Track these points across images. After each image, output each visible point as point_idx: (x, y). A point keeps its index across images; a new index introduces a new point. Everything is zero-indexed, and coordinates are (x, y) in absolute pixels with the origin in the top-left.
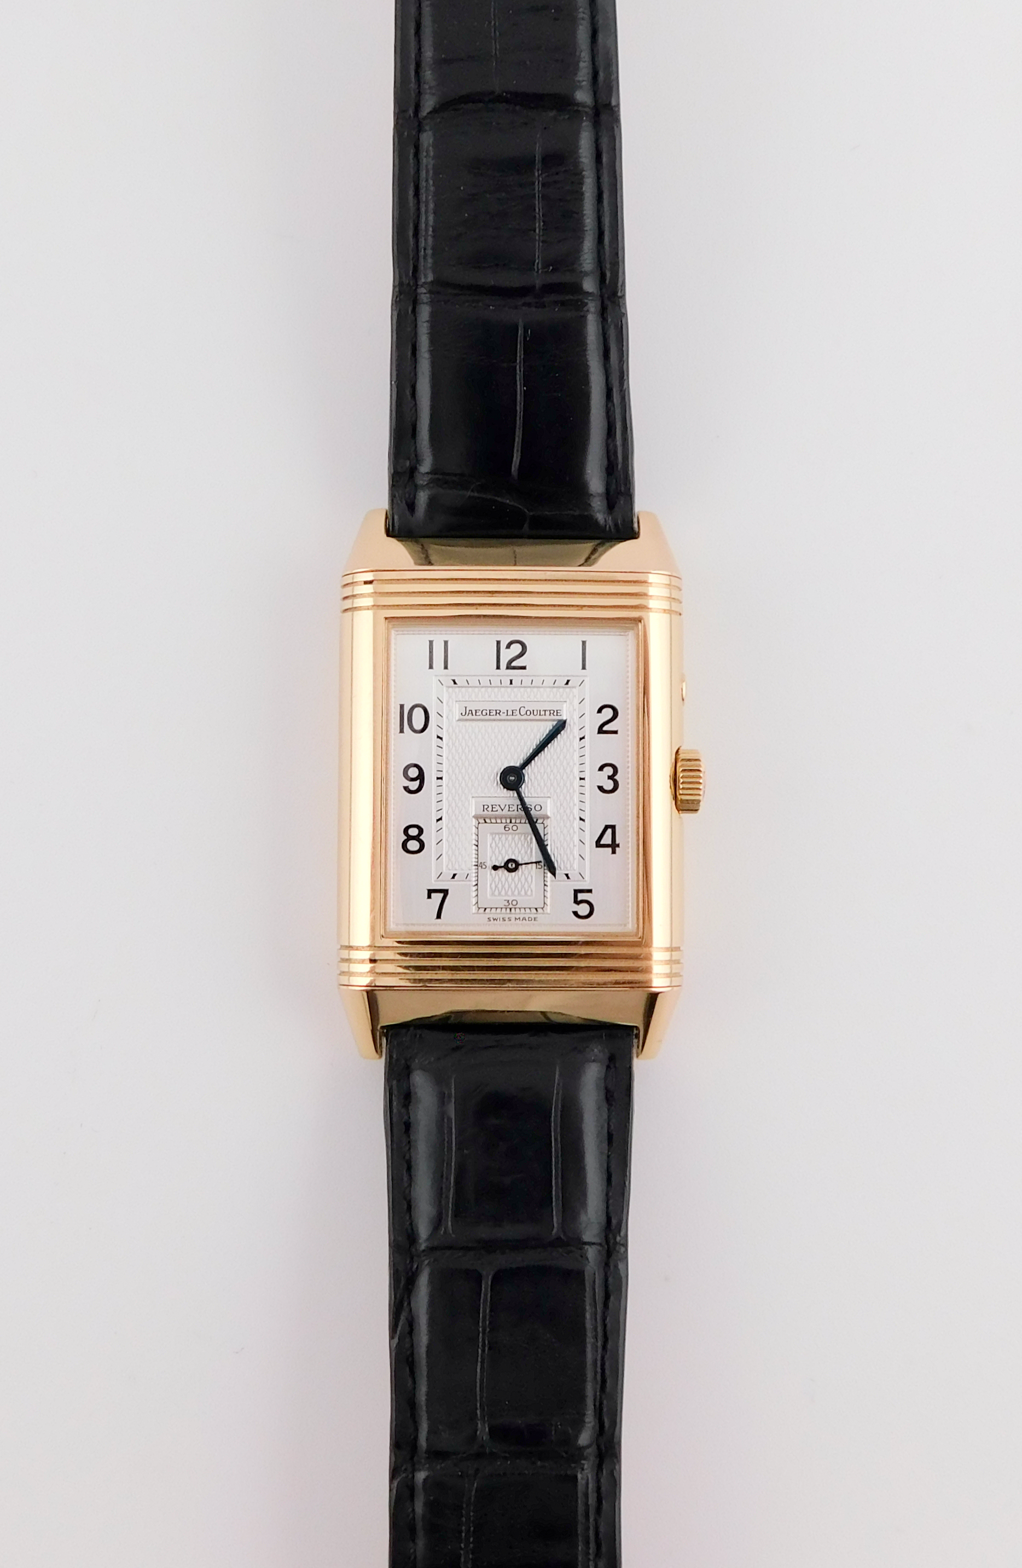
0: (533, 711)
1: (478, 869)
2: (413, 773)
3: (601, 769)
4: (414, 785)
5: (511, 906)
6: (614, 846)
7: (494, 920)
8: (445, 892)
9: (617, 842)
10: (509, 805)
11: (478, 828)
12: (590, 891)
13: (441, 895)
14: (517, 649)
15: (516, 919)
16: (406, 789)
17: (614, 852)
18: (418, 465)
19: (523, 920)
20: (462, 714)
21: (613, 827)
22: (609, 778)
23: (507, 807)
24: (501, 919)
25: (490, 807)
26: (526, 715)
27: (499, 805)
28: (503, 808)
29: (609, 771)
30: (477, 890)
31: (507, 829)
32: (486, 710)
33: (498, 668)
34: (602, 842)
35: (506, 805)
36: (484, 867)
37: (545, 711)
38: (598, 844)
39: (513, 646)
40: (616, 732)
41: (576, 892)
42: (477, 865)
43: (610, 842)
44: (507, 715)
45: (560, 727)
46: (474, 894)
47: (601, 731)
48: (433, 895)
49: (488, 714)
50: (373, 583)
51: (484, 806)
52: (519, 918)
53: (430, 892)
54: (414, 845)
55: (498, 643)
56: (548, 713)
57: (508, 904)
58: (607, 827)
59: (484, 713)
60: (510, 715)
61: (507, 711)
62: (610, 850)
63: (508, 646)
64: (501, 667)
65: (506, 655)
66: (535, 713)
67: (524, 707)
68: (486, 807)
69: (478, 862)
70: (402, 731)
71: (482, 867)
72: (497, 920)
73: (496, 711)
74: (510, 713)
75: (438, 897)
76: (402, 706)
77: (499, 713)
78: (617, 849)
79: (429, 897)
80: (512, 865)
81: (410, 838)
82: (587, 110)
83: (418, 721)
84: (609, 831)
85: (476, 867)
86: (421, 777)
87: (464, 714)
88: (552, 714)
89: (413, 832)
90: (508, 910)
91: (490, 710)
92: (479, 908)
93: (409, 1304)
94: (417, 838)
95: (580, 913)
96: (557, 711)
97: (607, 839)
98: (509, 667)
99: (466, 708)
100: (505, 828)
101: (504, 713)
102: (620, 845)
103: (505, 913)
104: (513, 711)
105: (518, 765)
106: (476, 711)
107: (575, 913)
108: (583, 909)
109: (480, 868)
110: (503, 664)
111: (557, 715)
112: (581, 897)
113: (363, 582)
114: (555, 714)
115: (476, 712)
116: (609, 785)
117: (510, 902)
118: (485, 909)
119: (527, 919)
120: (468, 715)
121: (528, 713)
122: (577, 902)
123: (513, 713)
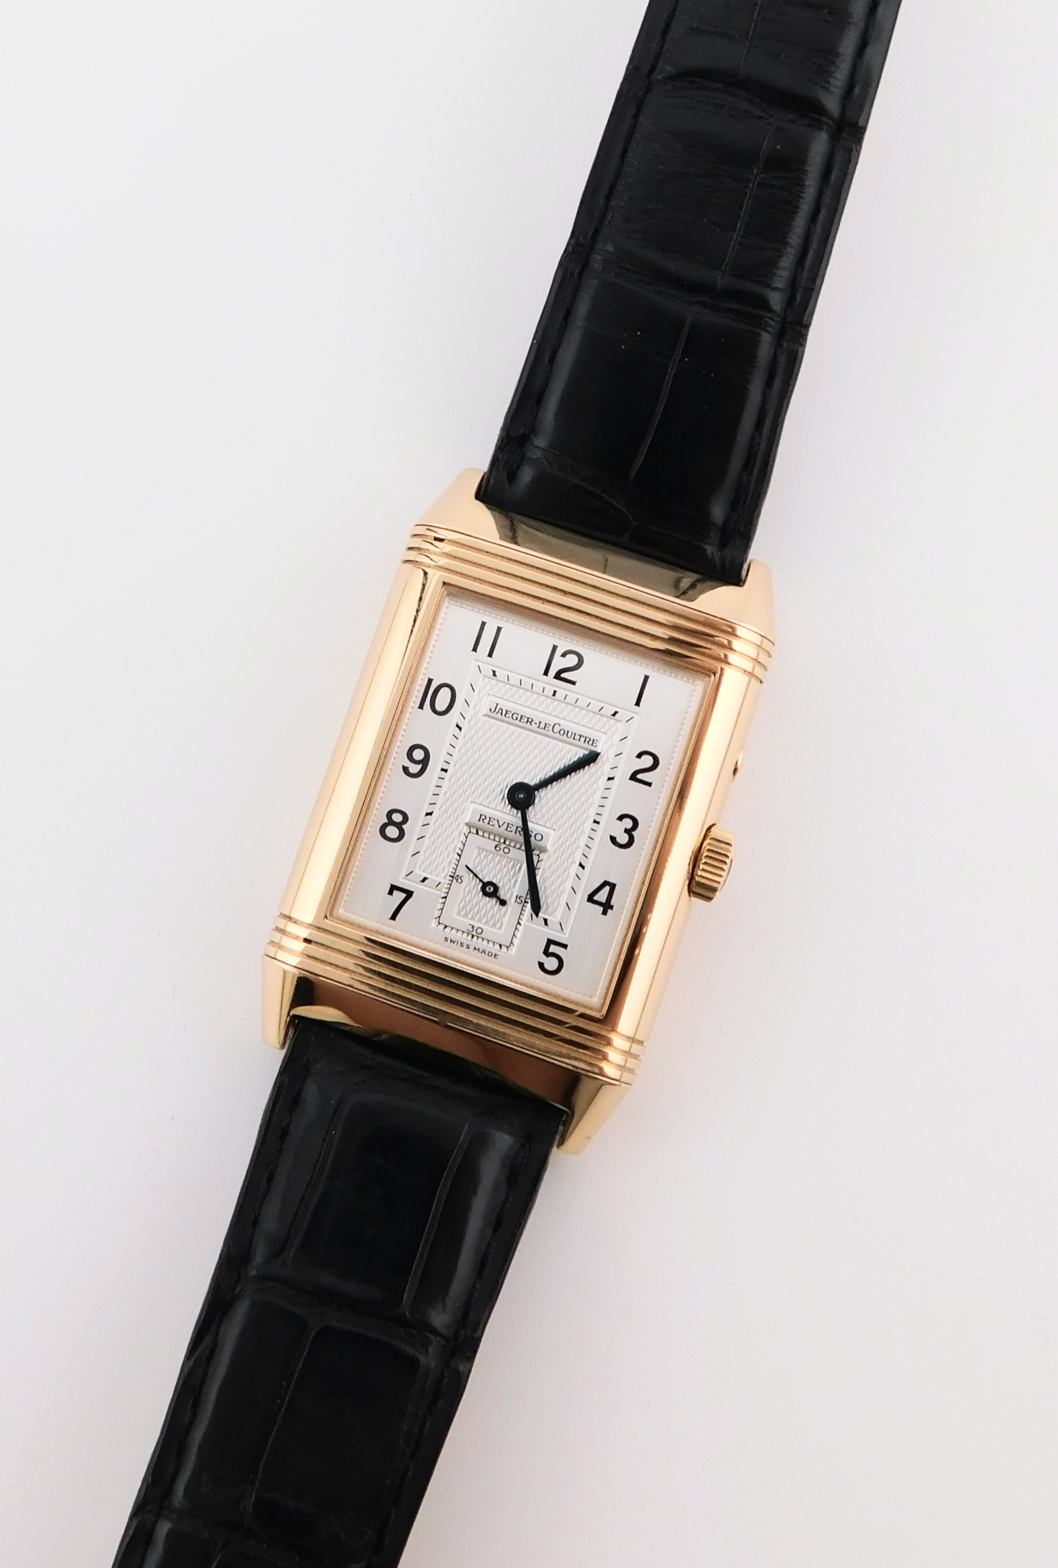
0: (568, 732)
1: (452, 881)
2: (418, 755)
3: (621, 818)
4: (414, 768)
5: (474, 933)
6: (607, 906)
7: (451, 941)
8: (409, 894)
9: (612, 903)
10: (508, 824)
11: (467, 837)
12: (565, 946)
13: (404, 895)
14: (572, 660)
15: (475, 948)
16: (405, 770)
17: (604, 913)
18: (532, 436)
19: (482, 952)
20: (490, 710)
21: (613, 886)
22: (626, 831)
23: (506, 825)
24: (459, 944)
25: (488, 819)
26: (558, 734)
27: (498, 821)
28: (501, 824)
29: (628, 823)
30: (444, 903)
31: (498, 849)
32: (518, 714)
33: (546, 673)
34: (596, 898)
35: (504, 823)
36: (460, 881)
37: (581, 736)
38: (591, 899)
39: (568, 656)
40: (649, 784)
41: (550, 942)
42: (453, 877)
43: (604, 900)
44: (539, 727)
45: (591, 758)
46: (439, 906)
47: (633, 777)
48: (395, 892)
49: (519, 719)
50: (444, 542)
51: (481, 815)
52: (479, 949)
53: (393, 888)
54: (392, 832)
55: (555, 648)
56: (583, 739)
57: (472, 930)
58: (605, 883)
59: (514, 717)
60: (542, 728)
61: (540, 722)
62: (601, 909)
63: (564, 655)
64: (549, 674)
65: (558, 664)
66: (569, 735)
67: (560, 725)
68: (483, 817)
69: (454, 874)
70: (421, 707)
71: (457, 880)
72: (454, 943)
73: (528, 718)
74: (542, 725)
75: (399, 896)
76: (430, 681)
77: (530, 723)
78: (609, 911)
79: (391, 893)
80: (490, 889)
81: (391, 822)
82: (830, 122)
83: (442, 703)
84: (607, 888)
85: (451, 878)
86: (425, 762)
87: (493, 710)
88: (586, 742)
89: (397, 818)
90: (470, 936)
91: (522, 716)
92: (439, 923)
93: (219, 1327)
94: (399, 826)
95: (547, 966)
96: (593, 740)
97: (602, 897)
98: (558, 676)
99: (497, 704)
100: (496, 847)
101: (536, 724)
102: (614, 908)
103: (465, 938)
104: (546, 724)
105: (532, 784)
106: (507, 711)
107: (541, 965)
108: (551, 964)
109: (455, 881)
110: (553, 672)
111: (592, 745)
112: (553, 949)
113: (433, 538)
114: (591, 743)
115: (506, 713)
116: (623, 839)
117: (475, 928)
118: (446, 927)
119: (487, 953)
120: (497, 713)
121: (562, 732)
122: (547, 953)
123: (545, 726)
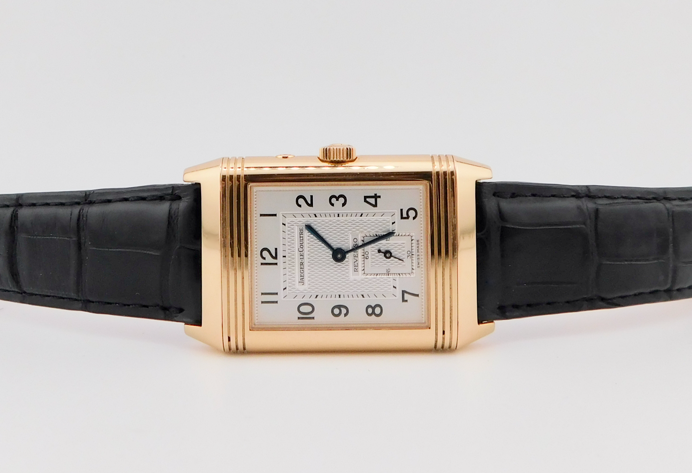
0: (300, 244)
1: (390, 274)
2: (336, 311)
3: (332, 205)
4: (344, 311)
5: (411, 255)
6: (376, 197)
7: (419, 264)
8: (404, 292)
9: (374, 195)
10: (354, 257)
11: (367, 274)
12: (402, 210)
13: (406, 295)
14: (265, 254)
15: (418, 252)
16: (346, 315)
17: (379, 197)
19: (418, 248)
20: (303, 284)
21: (366, 197)
22: (337, 200)
23: (355, 258)
24: (418, 260)
25: (355, 267)
26: (303, 248)
27: (354, 262)
28: (356, 260)
29: (334, 200)
30: (402, 274)
31: (367, 258)
32: (301, 270)
33: (276, 264)
34: (374, 203)
35: (354, 259)
36: (389, 270)
37: (300, 237)
38: (375, 205)
39: (264, 256)
40: (312, 197)
41: (402, 218)
42: (388, 274)
43: (374, 199)
44: (303, 258)
45: (309, 228)
46: (404, 276)
47: (311, 205)
48: (405, 299)
49: (303, 269)
50: (230, 336)
51: (355, 271)
52: (418, 250)
53: (404, 300)
54: (377, 310)
55: (262, 264)
56: (301, 236)
57: (410, 256)
58: (365, 201)
59: (302, 272)
61: (301, 259)
62: (378, 199)
63: (264, 258)
64: (276, 262)
65: (269, 259)
66: (302, 243)
67: (299, 249)
69: (386, 274)
70: (313, 318)
71: (389, 271)
72: (419, 263)
73: (301, 265)
75: (406, 296)
76: (299, 318)
77: (302, 263)
78: (377, 195)
79: (406, 301)
80: (388, 255)
81: (373, 312)
83: (308, 309)
84: (368, 199)
85: (389, 274)
86: (339, 307)
87: (303, 283)
88: (302, 233)
89: (370, 311)
90: (413, 256)
91: (301, 268)
92: (412, 272)
94: (373, 308)
95: (414, 215)
96: (300, 230)
97: (372, 201)
98: (276, 258)
99: (299, 282)
101: (302, 261)
102: (375, 193)
103: (415, 258)
104: (301, 255)
105: (331, 252)
106: (301, 276)
107: (414, 218)
108: (412, 214)
109: (390, 273)
110: (274, 261)
111: (303, 230)
112: (405, 215)
113: (229, 342)
114: (302, 231)
115: (302, 276)
116: (342, 200)
117: (408, 255)
118: (412, 269)
119: (418, 246)
120: (304, 281)
122: (408, 217)
